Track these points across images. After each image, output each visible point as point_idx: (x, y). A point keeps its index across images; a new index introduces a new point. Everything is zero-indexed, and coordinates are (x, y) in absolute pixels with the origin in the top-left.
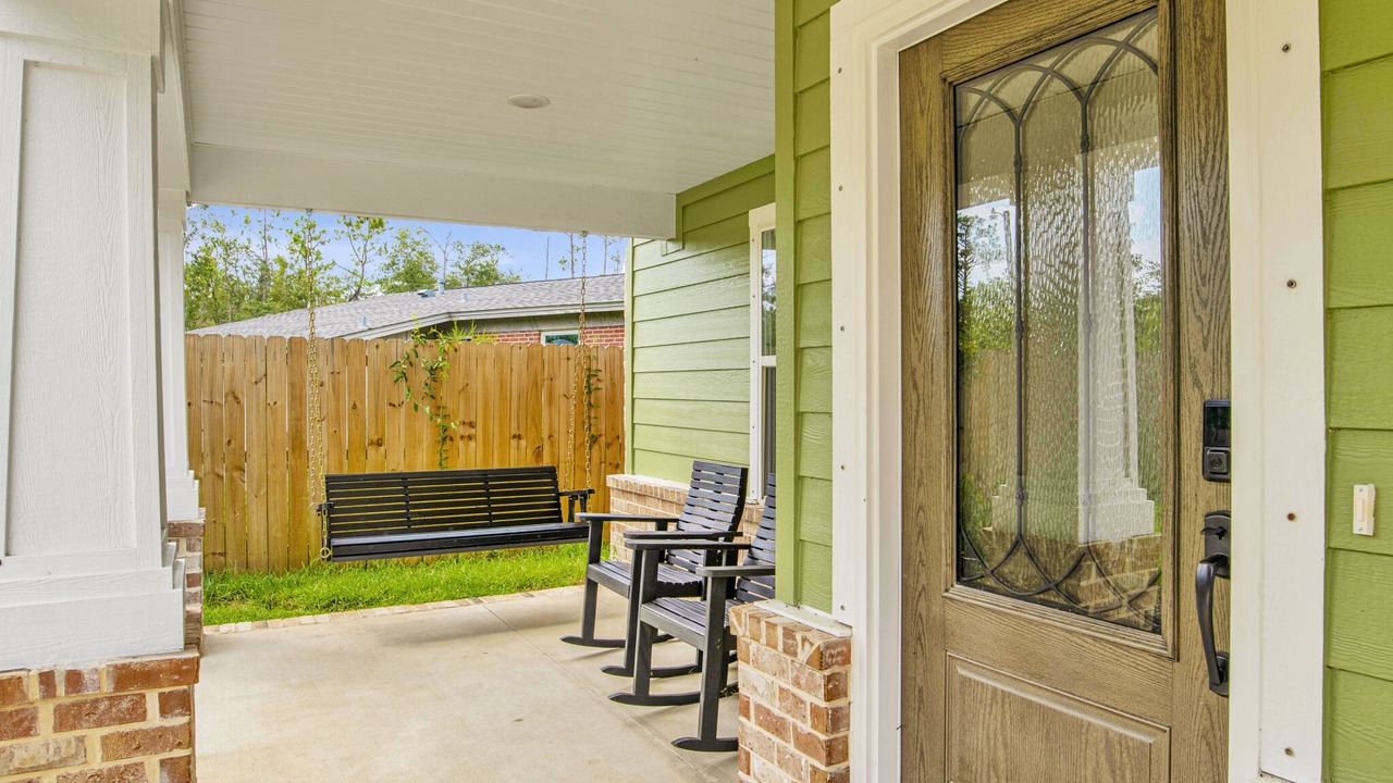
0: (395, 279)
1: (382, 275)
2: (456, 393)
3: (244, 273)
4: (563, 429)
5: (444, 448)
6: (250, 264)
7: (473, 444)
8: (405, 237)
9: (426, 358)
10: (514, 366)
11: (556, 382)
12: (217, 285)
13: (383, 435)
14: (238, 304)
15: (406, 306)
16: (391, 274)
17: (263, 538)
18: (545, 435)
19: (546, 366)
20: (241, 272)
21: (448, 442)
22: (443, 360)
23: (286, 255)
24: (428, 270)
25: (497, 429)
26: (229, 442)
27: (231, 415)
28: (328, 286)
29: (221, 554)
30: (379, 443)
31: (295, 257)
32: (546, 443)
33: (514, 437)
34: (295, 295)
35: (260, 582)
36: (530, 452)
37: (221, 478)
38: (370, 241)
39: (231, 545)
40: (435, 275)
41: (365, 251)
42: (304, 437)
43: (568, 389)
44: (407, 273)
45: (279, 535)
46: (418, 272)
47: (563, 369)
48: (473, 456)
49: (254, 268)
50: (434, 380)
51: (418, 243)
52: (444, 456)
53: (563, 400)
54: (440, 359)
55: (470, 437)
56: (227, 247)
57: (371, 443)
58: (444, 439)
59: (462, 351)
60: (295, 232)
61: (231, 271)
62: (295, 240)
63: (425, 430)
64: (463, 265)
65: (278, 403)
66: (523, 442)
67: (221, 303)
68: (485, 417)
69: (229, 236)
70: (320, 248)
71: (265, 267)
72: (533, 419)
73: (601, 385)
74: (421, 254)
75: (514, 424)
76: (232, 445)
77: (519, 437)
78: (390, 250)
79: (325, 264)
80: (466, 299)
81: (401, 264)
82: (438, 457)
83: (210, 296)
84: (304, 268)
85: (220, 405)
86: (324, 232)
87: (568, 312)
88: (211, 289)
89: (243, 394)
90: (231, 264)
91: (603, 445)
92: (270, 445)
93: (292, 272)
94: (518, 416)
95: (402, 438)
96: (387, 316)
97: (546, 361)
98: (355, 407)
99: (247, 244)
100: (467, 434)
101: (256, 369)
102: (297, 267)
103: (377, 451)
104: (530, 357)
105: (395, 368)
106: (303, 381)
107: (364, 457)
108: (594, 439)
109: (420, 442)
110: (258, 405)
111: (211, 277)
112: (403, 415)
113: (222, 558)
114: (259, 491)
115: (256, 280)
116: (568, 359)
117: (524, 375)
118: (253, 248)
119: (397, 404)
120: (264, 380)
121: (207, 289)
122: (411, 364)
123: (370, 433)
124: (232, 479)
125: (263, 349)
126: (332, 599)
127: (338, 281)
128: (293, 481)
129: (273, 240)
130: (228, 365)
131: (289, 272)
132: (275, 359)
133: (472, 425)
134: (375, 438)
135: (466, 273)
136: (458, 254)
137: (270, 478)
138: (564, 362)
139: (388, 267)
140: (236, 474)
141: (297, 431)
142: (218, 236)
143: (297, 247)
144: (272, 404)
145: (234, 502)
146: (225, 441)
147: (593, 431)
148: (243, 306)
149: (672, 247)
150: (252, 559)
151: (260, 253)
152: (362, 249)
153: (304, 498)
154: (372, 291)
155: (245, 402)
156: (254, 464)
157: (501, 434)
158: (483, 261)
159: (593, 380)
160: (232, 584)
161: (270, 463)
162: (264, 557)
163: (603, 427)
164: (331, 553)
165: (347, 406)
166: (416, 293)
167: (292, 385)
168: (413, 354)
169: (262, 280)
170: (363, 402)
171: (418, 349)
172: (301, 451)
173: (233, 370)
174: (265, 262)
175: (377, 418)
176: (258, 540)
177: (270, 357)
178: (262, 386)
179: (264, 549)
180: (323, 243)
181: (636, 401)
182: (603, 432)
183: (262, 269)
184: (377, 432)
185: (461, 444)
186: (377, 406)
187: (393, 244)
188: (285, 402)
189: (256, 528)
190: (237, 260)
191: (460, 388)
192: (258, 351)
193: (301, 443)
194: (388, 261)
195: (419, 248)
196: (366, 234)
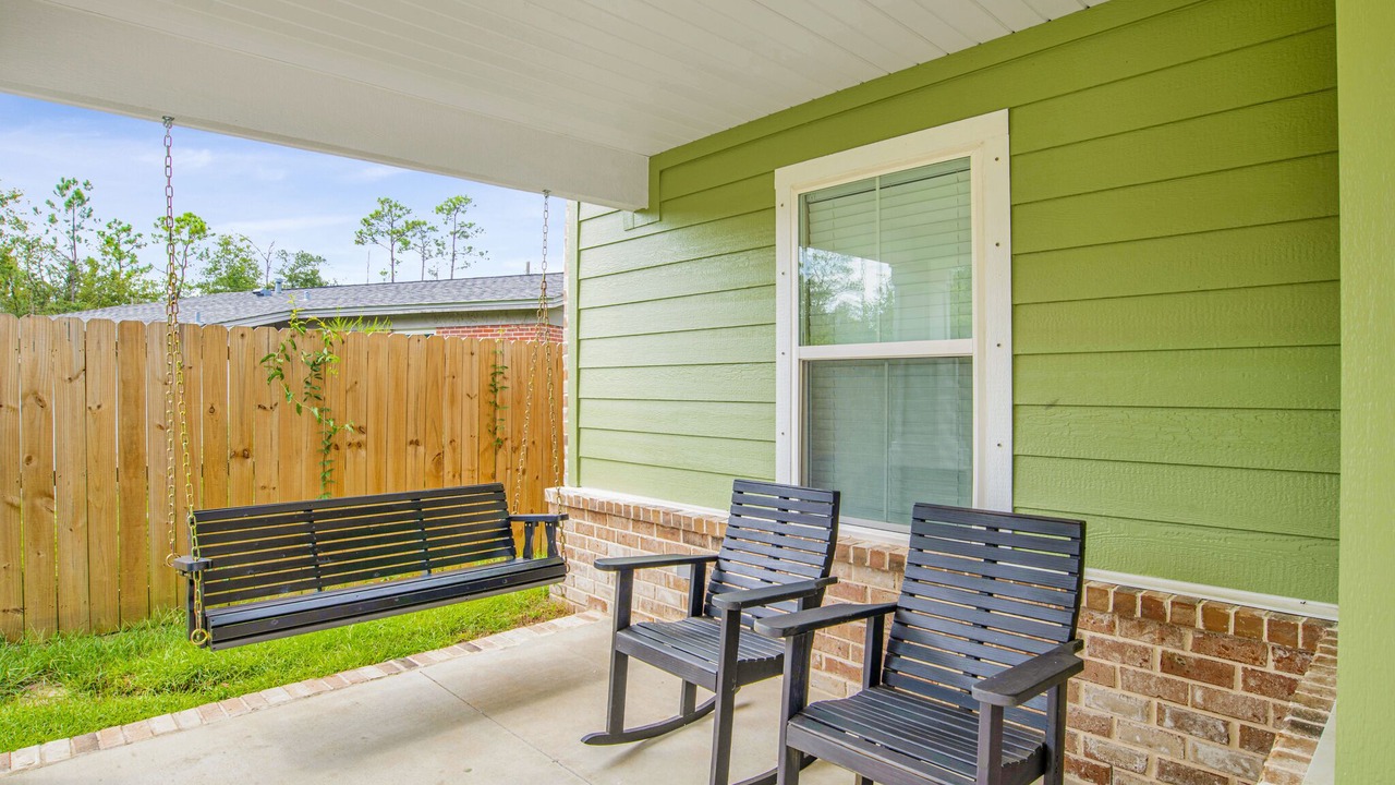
0: (217, 283)
1: (203, 280)
2: (343, 393)
3: (50, 273)
4: (466, 434)
5: (328, 458)
6: (56, 265)
7: (363, 452)
8: (228, 244)
9: (305, 352)
10: (411, 362)
11: (459, 380)
12: (17, 284)
13: (251, 445)
14: (43, 304)
15: (242, 304)
16: (213, 279)
17: (83, 584)
18: (446, 440)
19: (448, 362)
20: (45, 271)
21: (333, 450)
22: (330, 353)
23: (98, 257)
24: (251, 276)
25: (391, 434)
26: (29, 459)
27: (32, 423)
28: (144, 289)
29: (17, 610)
30: (245, 455)
31: (107, 258)
32: (448, 450)
33: (411, 443)
34: (108, 296)
35: (79, 648)
36: (429, 460)
37: (18, 508)
38: (190, 246)
39: (33, 597)
40: (258, 281)
41: (185, 255)
42: (141, 451)
43: (471, 387)
44: (229, 278)
45: (106, 579)
46: (241, 278)
47: (467, 365)
48: (364, 466)
49: (62, 268)
50: (318, 377)
51: (241, 250)
52: (328, 467)
53: (466, 399)
54: (325, 351)
55: (359, 445)
56: (30, 247)
57: (235, 455)
58: (328, 448)
59: (350, 342)
60: (107, 234)
61: (34, 269)
62: (108, 242)
63: (304, 438)
64: (287, 272)
65: (103, 407)
66: (421, 449)
67: (22, 301)
68: (378, 422)
69: (32, 233)
70: (135, 251)
71: (73, 266)
72: (433, 422)
73: (507, 384)
74: (244, 260)
75: (411, 428)
76: (34, 463)
77: (417, 443)
78: (212, 256)
79: (140, 267)
80: (308, 297)
81: (224, 269)
82: (320, 470)
83: (10, 295)
84: (117, 269)
85: (15, 410)
86: (140, 235)
87: (424, 311)
88: (10, 289)
89: (50, 394)
90: (34, 263)
91: (509, 449)
92: (92, 462)
93: (104, 274)
94: (416, 419)
95: (275, 448)
96: (222, 313)
97: (448, 356)
98: (212, 410)
99: (52, 243)
100: (356, 441)
101: (71, 362)
102: (109, 269)
103: (242, 465)
104: (429, 351)
105: (266, 363)
106: (140, 378)
107: (225, 474)
108: (500, 444)
109: (298, 452)
110: (73, 409)
111: (10, 275)
112: (276, 419)
113: (20, 616)
114: (75, 522)
115: (63, 280)
116: (472, 354)
117: (423, 370)
118: (60, 247)
119: (268, 407)
120: (82, 376)
121: (6, 287)
122: (288, 359)
123: (235, 443)
124: (33, 509)
125: (81, 336)
126: (193, 673)
127: (154, 285)
128: (126, 507)
129: (83, 240)
130: (26, 356)
131: (100, 273)
132: (99, 348)
133: (361, 430)
134: (240, 449)
135: (290, 280)
136: (283, 262)
137: (92, 506)
138: (467, 358)
139: (210, 271)
140: (40, 502)
141: (131, 443)
142: (19, 233)
143: (110, 250)
144: (94, 407)
145: (36, 539)
146: (22, 458)
147: (499, 435)
148: (49, 306)
149: (640, 219)
150: (66, 612)
151: (69, 254)
152: (182, 252)
153: (143, 528)
154: (193, 295)
155: (53, 406)
156: (69, 486)
157: (396, 440)
158: (308, 269)
159: (498, 378)
160: (35, 658)
161: (91, 484)
162: (84, 609)
163: (509, 430)
164: (208, 636)
165: (202, 410)
166: (249, 293)
167: (125, 383)
168: (289, 344)
169: (70, 280)
170: (223, 404)
171: (295, 340)
172: (136, 468)
173: (35, 363)
174: (74, 262)
175: (242, 424)
176: (74, 587)
177: (92, 346)
178: (79, 384)
179: (83, 597)
180: (139, 247)
181: (582, 402)
182: (509, 436)
183: (71, 269)
184: (242, 441)
185: (349, 453)
186: (242, 410)
187: (215, 249)
188: (113, 405)
189: (72, 571)
190: (41, 260)
191: (348, 387)
192: (73, 337)
193: (138, 457)
194: (210, 266)
195: (243, 255)
196: (187, 239)
